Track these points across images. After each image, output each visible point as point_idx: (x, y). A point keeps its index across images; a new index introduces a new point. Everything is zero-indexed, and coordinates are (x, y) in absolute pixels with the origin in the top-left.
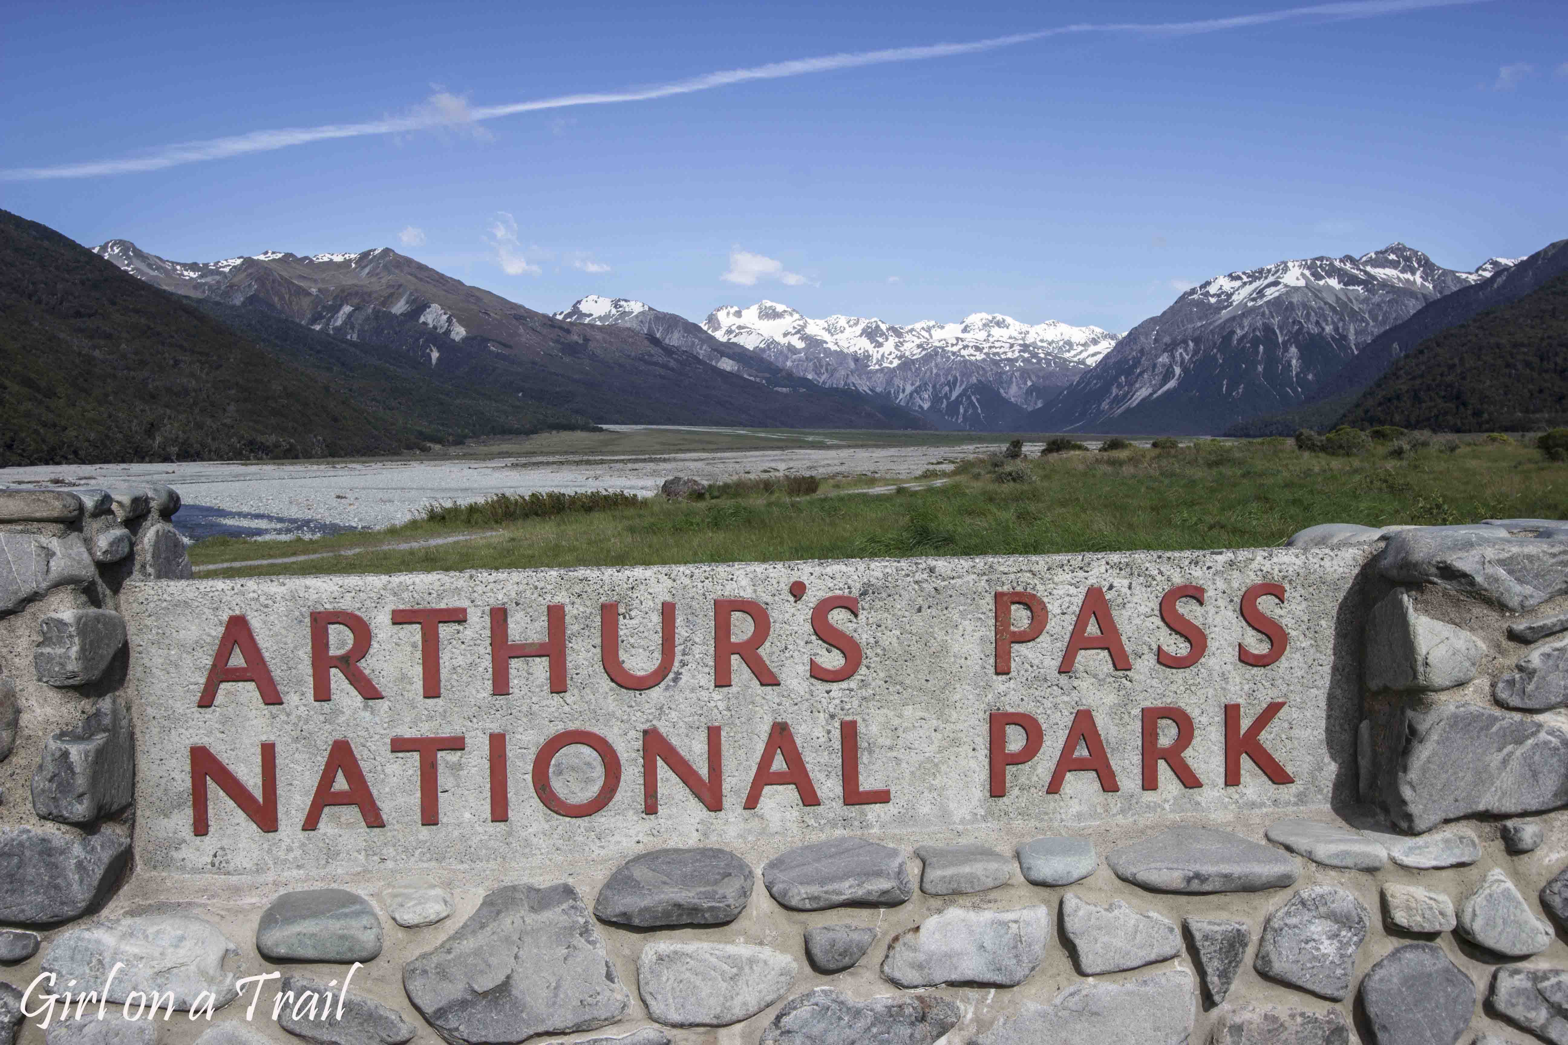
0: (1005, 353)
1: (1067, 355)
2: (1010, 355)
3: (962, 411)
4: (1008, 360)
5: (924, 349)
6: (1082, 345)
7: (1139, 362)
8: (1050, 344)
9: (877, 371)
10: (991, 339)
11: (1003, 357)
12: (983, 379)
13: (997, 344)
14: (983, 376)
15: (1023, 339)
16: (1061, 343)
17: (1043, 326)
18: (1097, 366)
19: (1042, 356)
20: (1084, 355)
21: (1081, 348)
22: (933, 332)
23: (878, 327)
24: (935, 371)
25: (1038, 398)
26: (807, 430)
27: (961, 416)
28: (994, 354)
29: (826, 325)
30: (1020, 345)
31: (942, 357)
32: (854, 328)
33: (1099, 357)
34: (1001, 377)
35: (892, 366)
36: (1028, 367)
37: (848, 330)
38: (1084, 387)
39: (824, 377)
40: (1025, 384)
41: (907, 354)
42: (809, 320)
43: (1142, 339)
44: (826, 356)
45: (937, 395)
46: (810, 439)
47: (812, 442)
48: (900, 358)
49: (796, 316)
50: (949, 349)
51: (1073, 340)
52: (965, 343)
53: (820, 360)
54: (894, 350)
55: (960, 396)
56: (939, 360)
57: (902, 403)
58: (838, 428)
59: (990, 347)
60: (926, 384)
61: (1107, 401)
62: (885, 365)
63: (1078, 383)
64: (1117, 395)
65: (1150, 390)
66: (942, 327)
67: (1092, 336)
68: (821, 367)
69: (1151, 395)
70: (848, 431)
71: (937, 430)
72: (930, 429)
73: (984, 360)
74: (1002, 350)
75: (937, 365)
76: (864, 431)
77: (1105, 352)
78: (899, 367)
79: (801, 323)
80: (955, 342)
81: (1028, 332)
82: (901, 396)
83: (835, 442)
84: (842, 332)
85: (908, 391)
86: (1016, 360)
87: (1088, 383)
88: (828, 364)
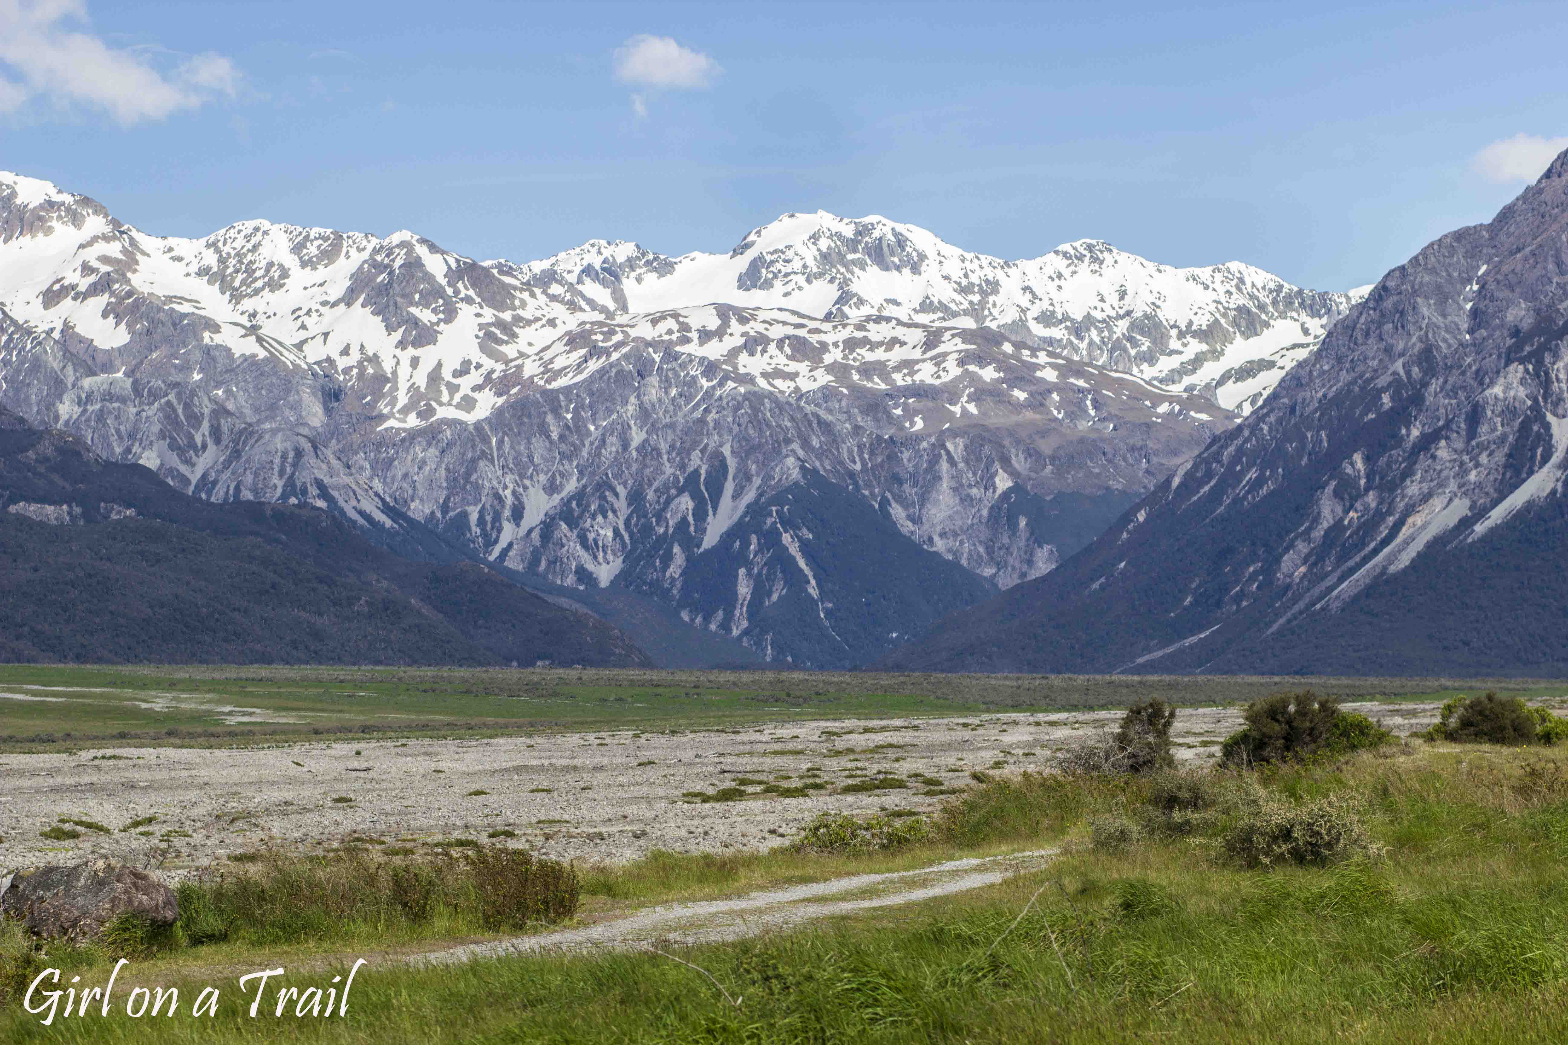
0: (908, 365)
1: (1145, 373)
2: (926, 374)
3: (744, 589)
4: (920, 391)
5: (595, 351)
6: (1203, 335)
7: (1417, 400)
8: (1078, 329)
9: (413, 435)
10: (854, 314)
11: (899, 379)
12: (823, 466)
13: (877, 333)
14: (820, 454)
15: (975, 311)
16: (1121, 327)
17: (1054, 262)
18: (1259, 416)
19: (1050, 375)
20: (1210, 371)
21: (1195, 347)
22: (628, 284)
23: (414, 265)
24: (637, 437)
25: (1037, 538)
26: (146, 671)
27: (741, 612)
28: (867, 370)
29: (211, 259)
30: (965, 335)
31: (666, 384)
32: (322, 273)
33: (1269, 380)
34: (892, 458)
35: (470, 418)
36: (999, 419)
37: (299, 277)
38: (1216, 496)
39: (204, 462)
40: (988, 483)
41: (531, 369)
42: (145, 241)
43: (1427, 310)
44: (213, 379)
45: (647, 529)
46: (160, 703)
47: (172, 716)
48: (501, 385)
49: (95, 224)
50: (692, 349)
51: (1167, 314)
52: (754, 327)
53: (187, 395)
54: (477, 356)
55: (738, 531)
56: (653, 389)
57: (514, 563)
58: (266, 659)
59: (851, 344)
60: (604, 487)
61: (1302, 547)
62: (442, 413)
63: (1191, 482)
64: (1338, 526)
65: (1461, 508)
66: (664, 268)
67: (1237, 300)
68: (195, 420)
69: (1465, 524)
70: (309, 671)
71: (647, 664)
72: (622, 664)
73: (827, 394)
74: (896, 355)
75: (644, 413)
76: (363, 671)
77: (1288, 362)
78: (498, 419)
79: (114, 249)
80: (713, 323)
81: (993, 287)
82: (508, 532)
83: (259, 715)
84: (274, 285)
85: (533, 517)
86: (951, 392)
87: (1231, 478)
88: (221, 411)
